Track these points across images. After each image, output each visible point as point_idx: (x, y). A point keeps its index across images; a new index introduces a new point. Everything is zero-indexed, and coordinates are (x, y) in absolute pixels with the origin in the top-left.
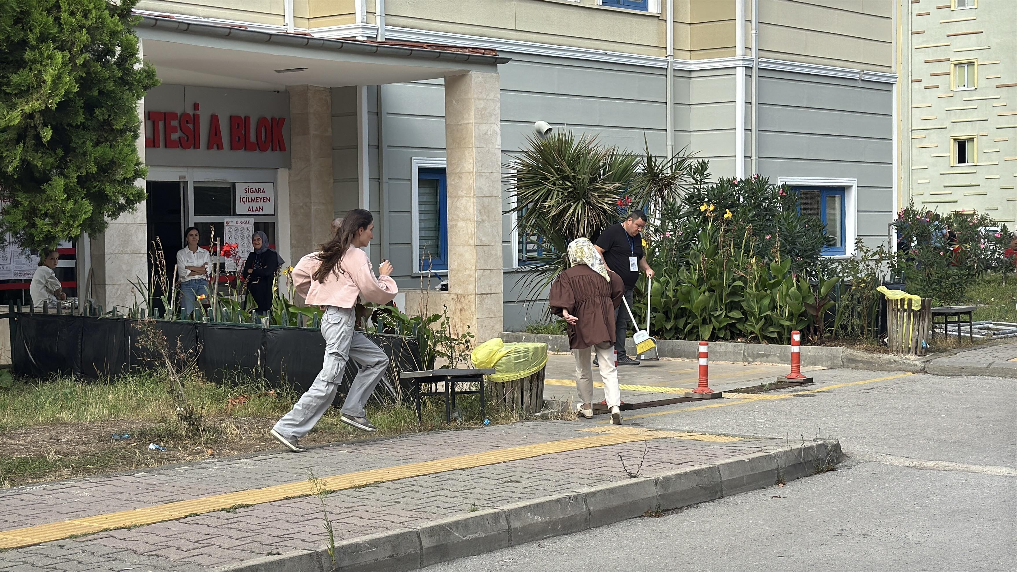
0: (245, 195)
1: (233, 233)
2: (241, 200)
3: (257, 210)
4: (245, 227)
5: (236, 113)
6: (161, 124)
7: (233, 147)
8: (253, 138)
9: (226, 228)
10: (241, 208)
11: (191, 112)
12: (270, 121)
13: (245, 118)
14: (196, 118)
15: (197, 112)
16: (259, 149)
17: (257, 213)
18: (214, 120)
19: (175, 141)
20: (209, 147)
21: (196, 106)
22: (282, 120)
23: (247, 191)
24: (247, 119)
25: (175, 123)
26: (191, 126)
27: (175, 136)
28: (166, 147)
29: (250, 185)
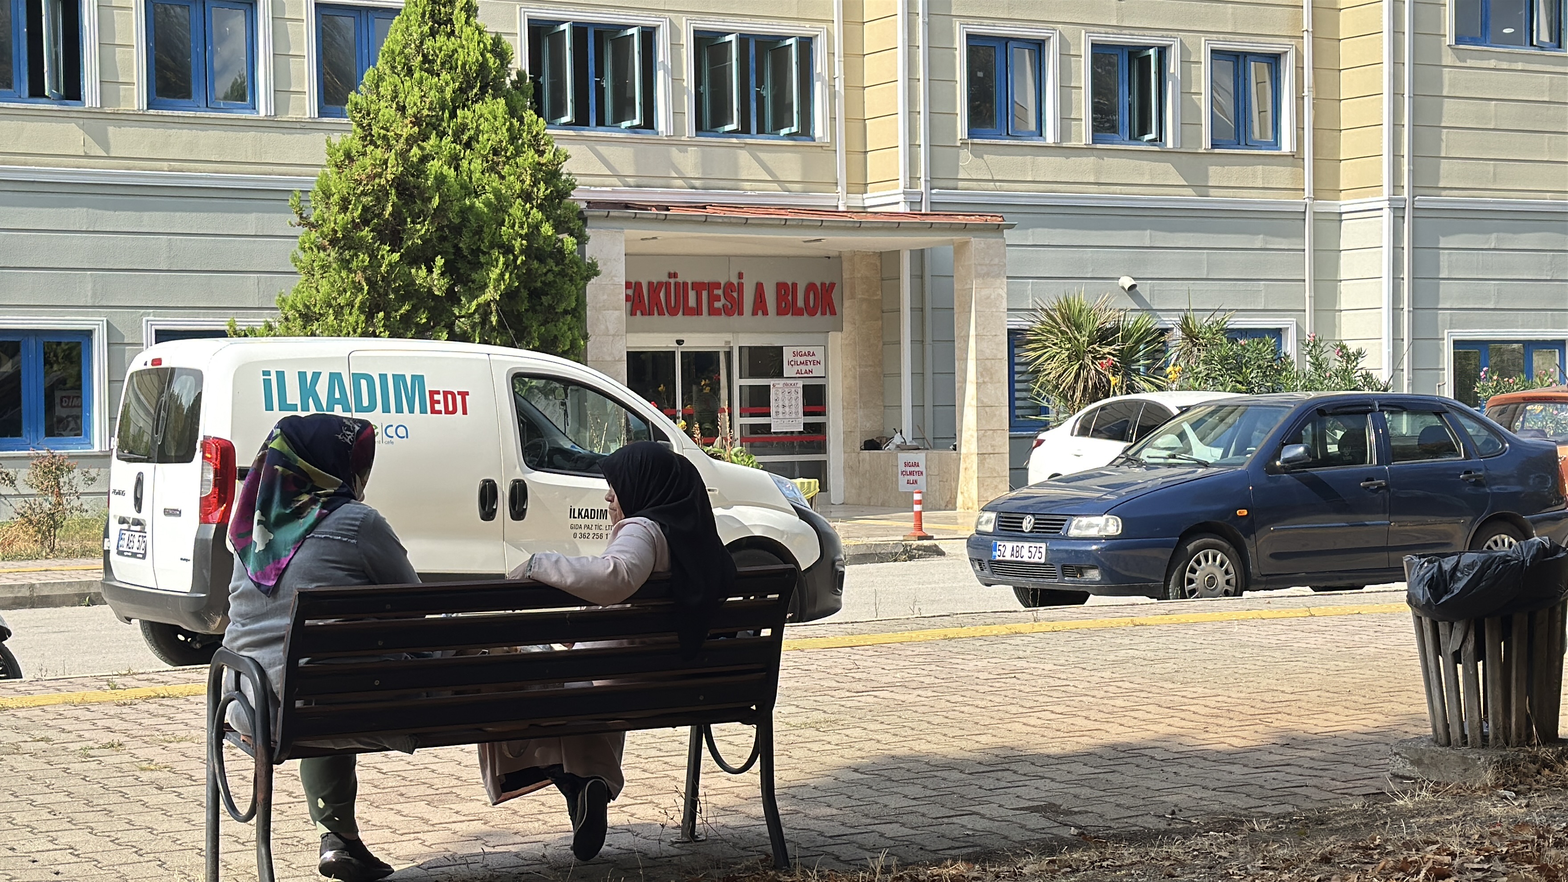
0: (793, 358)
1: (780, 396)
2: (789, 363)
3: (806, 372)
4: (793, 390)
5: (781, 280)
6: (705, 294)
7: (780, 312)
8: (800, 303)
9: (772, 391)
10: (788, 371)
11: (735, 281)
12: (819, 288)
13: (792, 284)
14: (741, 285)
15: (742, 281)
16: (808, 314)
17: (806, 375)
18: (759, 287)
19: (719, 309)
20: (755, 313)
21: (740, 276)
22: (832, 285)
23: (795, 354)
24: (795, 285)
25: (719, 292)
26: (735, 295)
27: (718, 305)
28: (709, 315)
29: (799, 349)
